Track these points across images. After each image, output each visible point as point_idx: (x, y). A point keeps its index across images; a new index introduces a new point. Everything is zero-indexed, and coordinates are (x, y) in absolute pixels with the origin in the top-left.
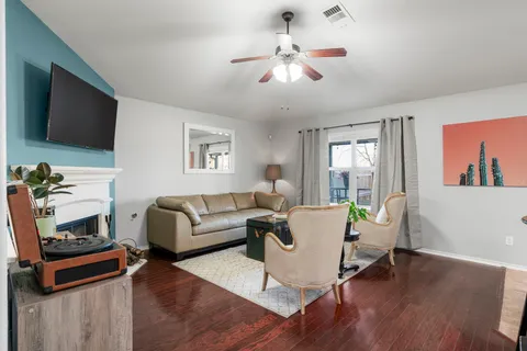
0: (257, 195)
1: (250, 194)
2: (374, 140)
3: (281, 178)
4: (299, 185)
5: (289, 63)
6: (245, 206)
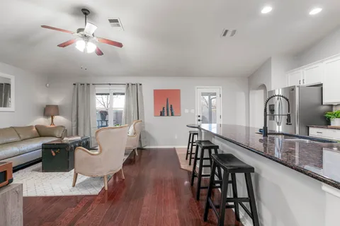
0: (37, 127)
1: (31, 127)
2: (123, 94)
3: (58, 115)
4: (74, 119)
5: (88, 41)
6: (29, 137)
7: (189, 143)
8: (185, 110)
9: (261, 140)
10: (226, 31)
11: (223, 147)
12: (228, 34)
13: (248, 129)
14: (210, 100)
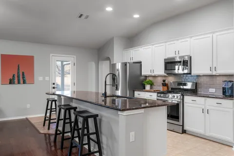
7: (47, 109)
8: (39, 78)
9: (103, 101)
10: (81, 15)
11: (80, 108)
12: (83, 17)
13: (97, 94)
14: (63, 66)
